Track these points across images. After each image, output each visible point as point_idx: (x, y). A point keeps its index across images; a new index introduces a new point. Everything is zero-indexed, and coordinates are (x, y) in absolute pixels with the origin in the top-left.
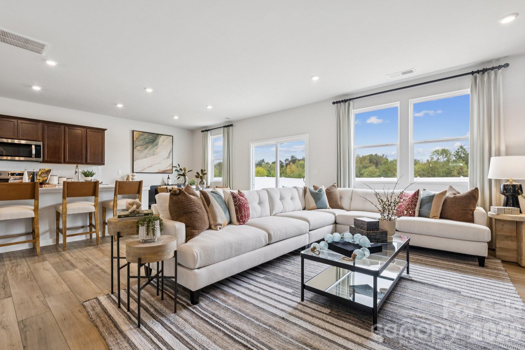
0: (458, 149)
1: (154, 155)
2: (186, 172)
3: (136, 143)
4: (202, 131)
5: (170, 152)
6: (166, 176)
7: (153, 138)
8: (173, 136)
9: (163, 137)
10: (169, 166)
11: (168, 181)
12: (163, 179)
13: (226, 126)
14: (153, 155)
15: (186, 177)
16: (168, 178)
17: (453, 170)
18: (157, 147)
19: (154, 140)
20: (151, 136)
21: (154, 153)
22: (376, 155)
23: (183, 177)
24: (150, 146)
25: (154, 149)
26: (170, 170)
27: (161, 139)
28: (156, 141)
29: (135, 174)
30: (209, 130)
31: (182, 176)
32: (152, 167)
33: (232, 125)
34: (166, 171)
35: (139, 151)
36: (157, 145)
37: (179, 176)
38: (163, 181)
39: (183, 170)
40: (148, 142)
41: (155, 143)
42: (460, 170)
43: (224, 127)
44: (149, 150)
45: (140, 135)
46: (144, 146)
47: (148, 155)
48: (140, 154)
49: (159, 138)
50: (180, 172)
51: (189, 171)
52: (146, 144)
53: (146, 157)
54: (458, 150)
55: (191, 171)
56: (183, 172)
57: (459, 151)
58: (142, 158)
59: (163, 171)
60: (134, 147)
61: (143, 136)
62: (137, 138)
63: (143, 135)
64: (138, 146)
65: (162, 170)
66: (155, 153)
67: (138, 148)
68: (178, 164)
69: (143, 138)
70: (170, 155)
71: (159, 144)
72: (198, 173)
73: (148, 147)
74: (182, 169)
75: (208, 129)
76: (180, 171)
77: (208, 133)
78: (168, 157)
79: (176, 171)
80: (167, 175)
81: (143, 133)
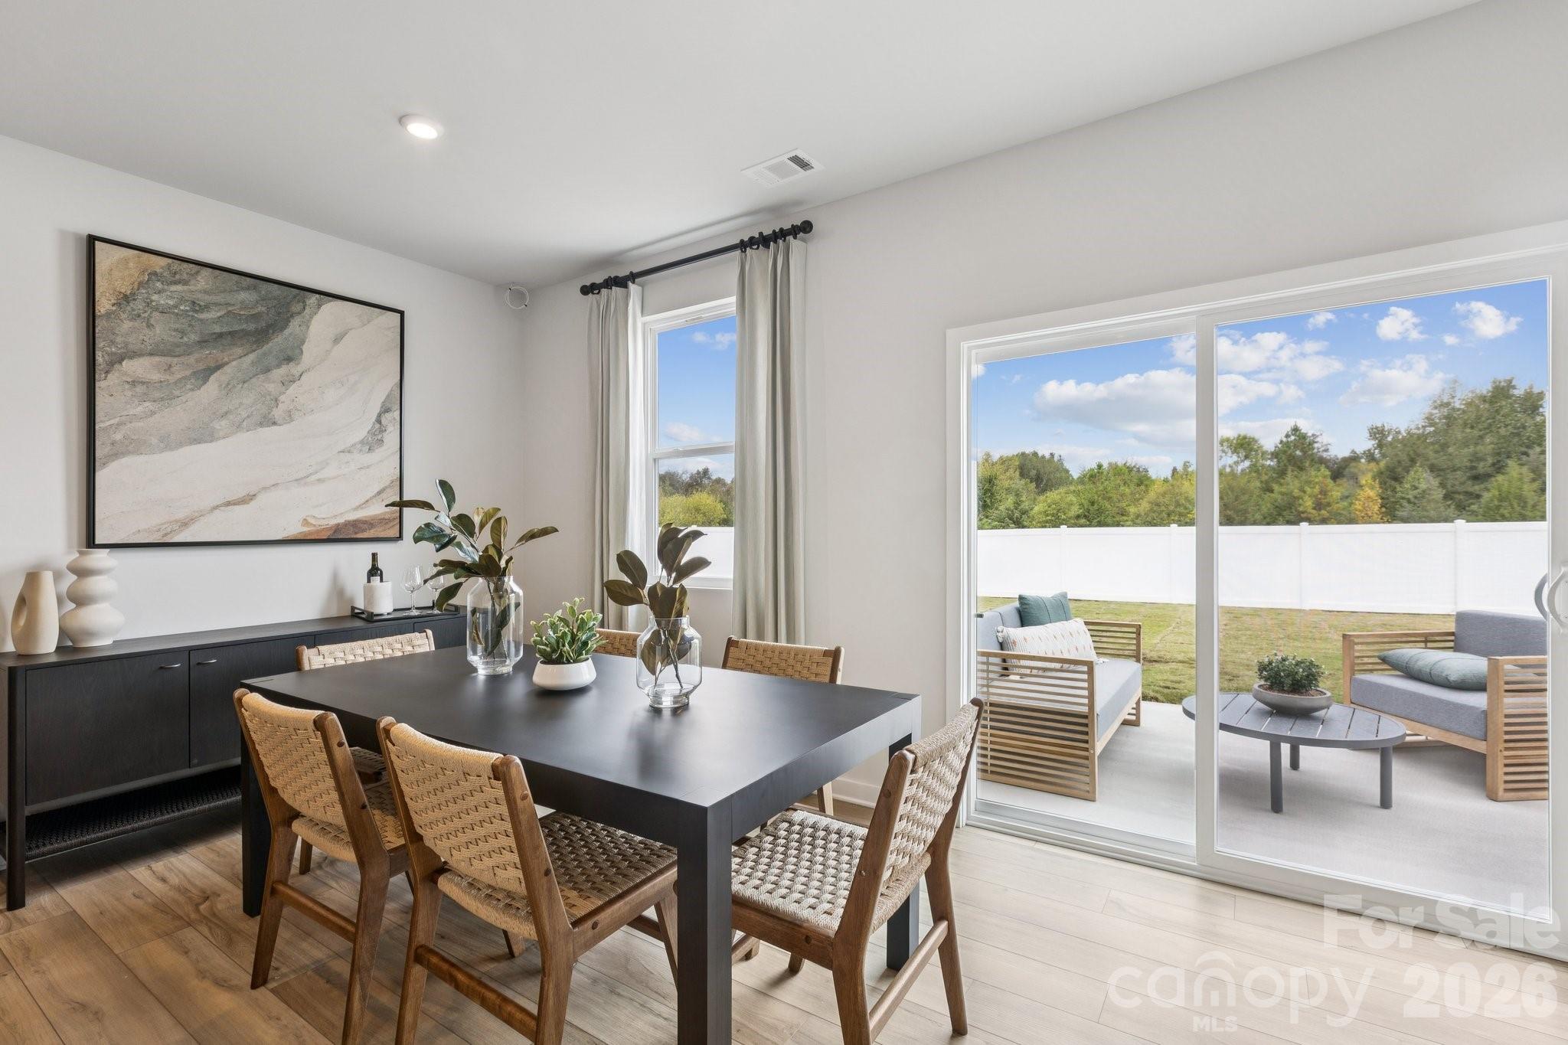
0: (1287, 436)
1: (268, 421)
2: (508, 543)
3: (116, 332)
4: (586, 290)
5: (386, 410)
6: (358, 556)
7: (260, 309)
8: (402, 313)
9: (331, 307)
10: (379, 493)
11: (369, 594)
12: (335, 577)
13: (763, 241)
14: (261, 425)
15: (510, 582)
16: (374, 571)
17: (1298, 498)
18: (294, 369)
19: (269, 326)
20: (243, 296)
21: (270, 409)
22: (1035, 454)
23: (481, 580)
24: (240, 362)
25: (270, 384)
26: (383, 521)
27: (324, 320)
28: (287, 332)
29: (99, 558)
30: (633, 277)
31: (477, 574)
32: (253, 503)
33: (806, 227)
34: (355, 524)
35: (139, 389)
36: (289, 359)
37: (448, 580)
38: (338, 591)
39: (482, 526)
40: (221, 335)
41: (278, 341)
42: (1319, 496)
43: (743, 246)
44: (228, 388)
45: (155, 274)
46: (192, 360)
47: (221, 425)
48: (153, 413)
49: (307, 311)
50: (459, 545)
51: (531, 536)
52: (203, 343)
53: (201, 435)
54: (1285, 440)
55: (545, 532)
56: (484, 539)
57: (1288, 442)
58: (168, 443)
59: (338, 528)
60: (100, 358)
61: (179, 288)
62: (126, 299)
63: (175, 283)
64: (134, 355)
65: (333, 522)
66: (277, 413)
67: (134, 367)
68: (444, 484)
69: (182, 300)
70: (382, 430)
71: (310, 352)
72: (629, 562)
73: (218, 367)
74: (477, 520)
75: (622, 272)
76: (461, 538)
77: (627, 296)
78: (373, 441)
79: (424, 543)
80: (367, 549)
81: (176, 264)
